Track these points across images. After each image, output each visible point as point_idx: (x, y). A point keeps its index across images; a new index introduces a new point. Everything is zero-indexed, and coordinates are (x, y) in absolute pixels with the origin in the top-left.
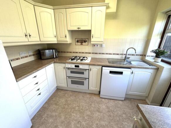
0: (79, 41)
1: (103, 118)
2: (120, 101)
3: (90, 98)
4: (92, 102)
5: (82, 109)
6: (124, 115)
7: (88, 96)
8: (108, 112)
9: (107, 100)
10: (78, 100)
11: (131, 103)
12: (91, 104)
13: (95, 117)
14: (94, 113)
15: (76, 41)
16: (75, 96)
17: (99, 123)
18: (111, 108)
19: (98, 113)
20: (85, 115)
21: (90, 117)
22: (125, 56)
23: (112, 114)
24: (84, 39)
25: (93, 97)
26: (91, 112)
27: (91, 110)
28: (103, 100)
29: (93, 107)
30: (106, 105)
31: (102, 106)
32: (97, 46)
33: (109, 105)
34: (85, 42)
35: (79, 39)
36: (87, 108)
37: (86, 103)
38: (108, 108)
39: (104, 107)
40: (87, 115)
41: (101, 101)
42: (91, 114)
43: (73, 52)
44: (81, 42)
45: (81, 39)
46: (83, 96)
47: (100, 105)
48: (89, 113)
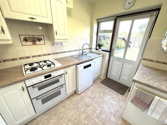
0: (29, 39)
1: (95, 108)
2: (91, 87)
3: (71, 102)
4: (77, 104)
5: (75, 120)
6: (101, 94)
7: (68, 102)
8: (93, 101)
9: (84, 93)
10: (62, 115)
11: (96, 84)
12: (78, 107)
13: (90, 113)
14: (86, 111)
15: (22, 40)
16: (55, 115)
17: (96, 114)
18: (91, 97)
19: (89, 108)
20: (83, 121)
21: (88, 118)
22: (82, 51)
23: (96, 100)
24: (37, 36)
25: (73, 99)
26: (84, 113)
27: (82, 112)
28: (82, 95)
29: (81, 108)
30: (87, 97)
31: (86, 100)
32: (57, 44)
33: (88, 95)
34: (39, 40)
35: (27, 37)
36: (78, 113)
37: (73, 110)
38: (90, 98)
39: (87, 99)
40: (85, 119)
41: (81, 96)
42: (86, 115)
43: (20, 59)
44: (33, 41)
45: (32, 36)
46: (64, 107)
47: (84, 101)
48: (83, 116)
